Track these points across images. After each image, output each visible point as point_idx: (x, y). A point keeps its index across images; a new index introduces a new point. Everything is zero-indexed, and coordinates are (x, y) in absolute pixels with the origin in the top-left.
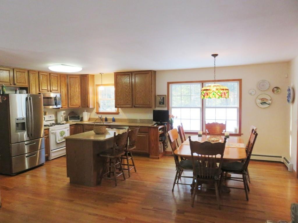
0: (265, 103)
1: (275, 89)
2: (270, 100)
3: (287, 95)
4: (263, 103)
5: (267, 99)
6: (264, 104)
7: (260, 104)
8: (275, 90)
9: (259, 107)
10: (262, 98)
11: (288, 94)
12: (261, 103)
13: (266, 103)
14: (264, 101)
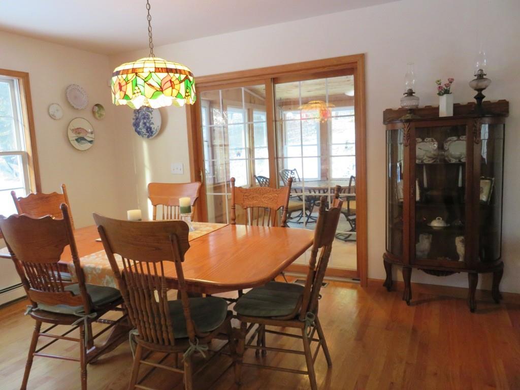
0: (83, 139)
1: (96, 109)
2: (92, 133)
3: (133, 121)
4: (80, 140)
5: (87, 131)
6: (83, 141)
7: (76, 142)
8: (96, 111)
9: (74, 148)
10: (76, 128)
11: (133, 119)
12: (77, 140)
13: (85, 140)
14: (81, 135)
